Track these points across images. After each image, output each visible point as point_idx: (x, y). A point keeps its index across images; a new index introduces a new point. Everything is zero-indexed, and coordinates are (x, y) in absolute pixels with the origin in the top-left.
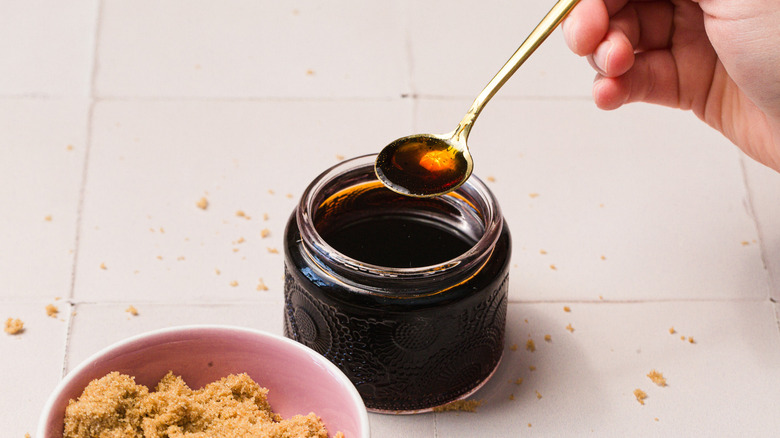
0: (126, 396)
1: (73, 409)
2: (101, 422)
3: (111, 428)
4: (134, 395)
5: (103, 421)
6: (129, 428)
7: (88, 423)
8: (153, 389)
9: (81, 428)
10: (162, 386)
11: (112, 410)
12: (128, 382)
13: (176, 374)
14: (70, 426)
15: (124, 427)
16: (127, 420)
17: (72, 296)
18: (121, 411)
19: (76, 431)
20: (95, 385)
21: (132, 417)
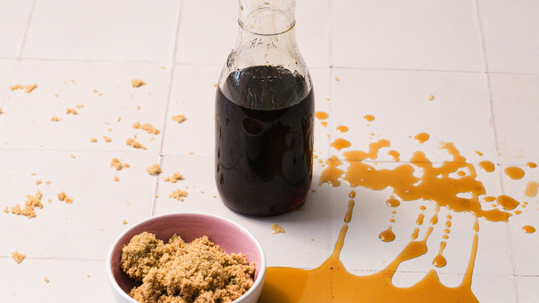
0: (151, 243)
1: (125, 249)
2: (138, 255)
3: (143, 258)
4: (155, 243)
5: (139, 254)
6: (152, 258)
7: (132, 255)
8: (166, 242)
9: (129, 258)
10: (171, 240)
11: (144, 249)
12: (152, 237)
13: (178, 235)
14: (124, 257)
15: (149, 258)
16: (151, 254)
17: (161, 152)
18: (148, 250)
19: (127, 259)
20: (136, 238)
21: (154, 253)
